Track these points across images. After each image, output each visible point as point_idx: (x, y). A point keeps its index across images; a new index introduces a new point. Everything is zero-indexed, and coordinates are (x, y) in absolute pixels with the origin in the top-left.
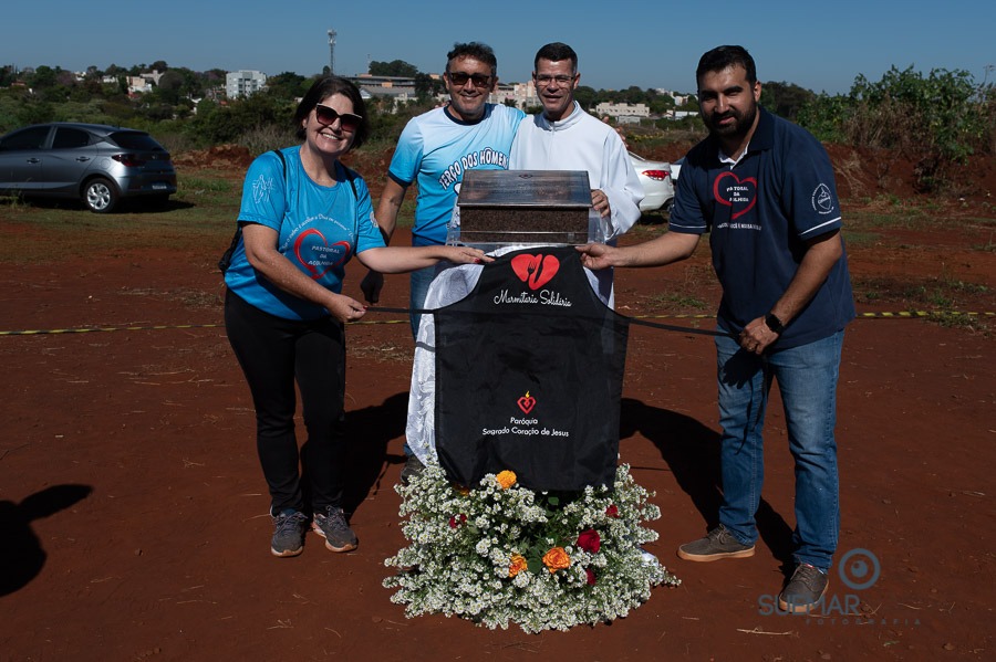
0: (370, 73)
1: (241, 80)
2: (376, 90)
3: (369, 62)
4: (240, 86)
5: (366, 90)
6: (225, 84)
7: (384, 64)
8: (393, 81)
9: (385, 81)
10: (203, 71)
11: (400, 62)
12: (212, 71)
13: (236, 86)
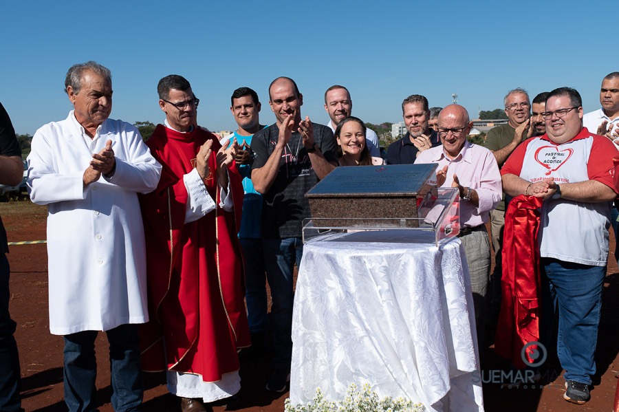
0: (480, 118)
1: (400, 128)
2: (483, 128)
3: (480, 112)
4: (400, 131)
5: (477, 129)
6: (391, 130)
7: (489, 112)
8: (494, 122)
9: (489, 122)
10: (379, 125)
11: (500, 110)
12: (384, 124)
13: (398, 131)
